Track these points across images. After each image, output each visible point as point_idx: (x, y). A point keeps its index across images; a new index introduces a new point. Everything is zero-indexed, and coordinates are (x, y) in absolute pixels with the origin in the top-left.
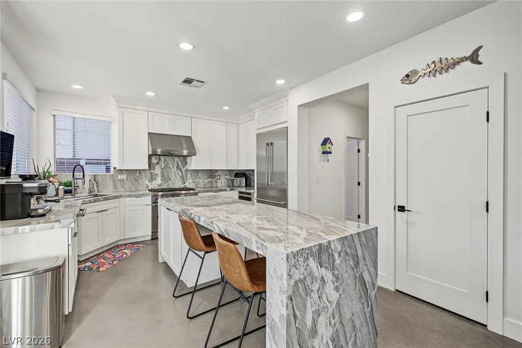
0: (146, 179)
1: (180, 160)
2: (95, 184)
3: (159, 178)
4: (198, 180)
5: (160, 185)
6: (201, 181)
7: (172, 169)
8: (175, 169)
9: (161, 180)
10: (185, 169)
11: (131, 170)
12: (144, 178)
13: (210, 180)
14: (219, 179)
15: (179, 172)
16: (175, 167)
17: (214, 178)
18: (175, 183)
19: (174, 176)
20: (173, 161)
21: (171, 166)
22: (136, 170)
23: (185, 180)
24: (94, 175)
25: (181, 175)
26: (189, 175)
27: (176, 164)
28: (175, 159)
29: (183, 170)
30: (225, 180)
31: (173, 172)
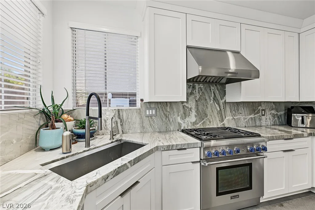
0: (178, 116)
1: (217, 89)
2: (119, 121)
3: (193, 113)
4: (238, 117)
5: (194, 123)
6: (242, 118)
7: (208, 100)
8: (212, 101)
9: (196, 116)
10: (223, 101)
11: (160, 102)
12: (176, 115)
13: (252, 116)
14: (264, 115)
15: (217, 105)
16: (212, 98)
17: (258, 113)
18: (211, 120)
19: (211, 111)
20: (208, 90)
21: (207, 98)
22: (166, 102)
23: (224, 117)
24: (119, 111)
25: (218, 109)
26: (228, 109)
27: (213, 94)
28: (212, 88)
29: (221, 102)
30: (270, 116)
31: (209, 106)
